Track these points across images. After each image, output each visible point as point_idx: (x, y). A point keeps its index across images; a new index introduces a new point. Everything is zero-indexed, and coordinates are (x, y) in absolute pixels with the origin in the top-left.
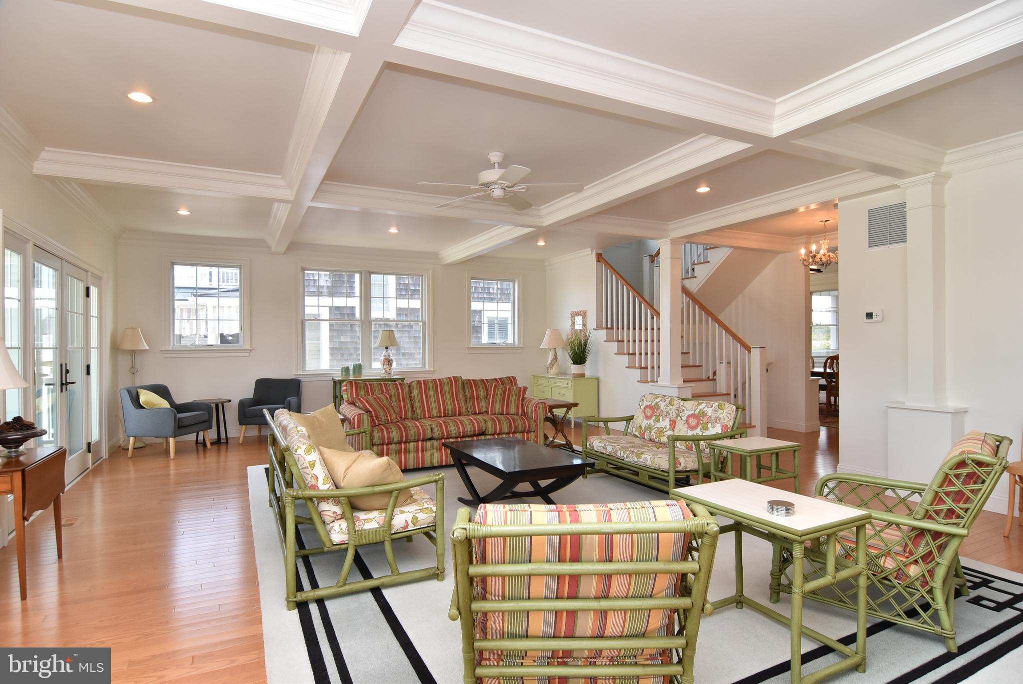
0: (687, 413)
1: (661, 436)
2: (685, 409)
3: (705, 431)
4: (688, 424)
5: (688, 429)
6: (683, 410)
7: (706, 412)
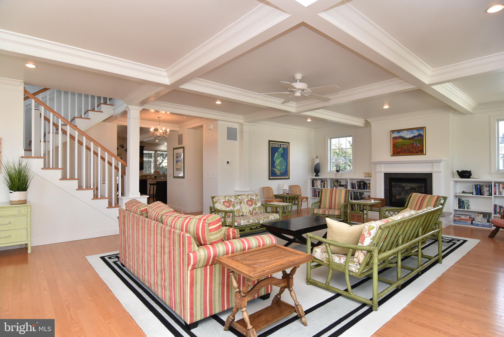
0: (246, 200)
1: (240, 213)
2: (244, 199)
3: (256, 205)
4: (248, 205)
5: (249, 206)
6: (243, 200)
7: (253, 198)
